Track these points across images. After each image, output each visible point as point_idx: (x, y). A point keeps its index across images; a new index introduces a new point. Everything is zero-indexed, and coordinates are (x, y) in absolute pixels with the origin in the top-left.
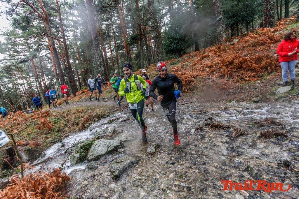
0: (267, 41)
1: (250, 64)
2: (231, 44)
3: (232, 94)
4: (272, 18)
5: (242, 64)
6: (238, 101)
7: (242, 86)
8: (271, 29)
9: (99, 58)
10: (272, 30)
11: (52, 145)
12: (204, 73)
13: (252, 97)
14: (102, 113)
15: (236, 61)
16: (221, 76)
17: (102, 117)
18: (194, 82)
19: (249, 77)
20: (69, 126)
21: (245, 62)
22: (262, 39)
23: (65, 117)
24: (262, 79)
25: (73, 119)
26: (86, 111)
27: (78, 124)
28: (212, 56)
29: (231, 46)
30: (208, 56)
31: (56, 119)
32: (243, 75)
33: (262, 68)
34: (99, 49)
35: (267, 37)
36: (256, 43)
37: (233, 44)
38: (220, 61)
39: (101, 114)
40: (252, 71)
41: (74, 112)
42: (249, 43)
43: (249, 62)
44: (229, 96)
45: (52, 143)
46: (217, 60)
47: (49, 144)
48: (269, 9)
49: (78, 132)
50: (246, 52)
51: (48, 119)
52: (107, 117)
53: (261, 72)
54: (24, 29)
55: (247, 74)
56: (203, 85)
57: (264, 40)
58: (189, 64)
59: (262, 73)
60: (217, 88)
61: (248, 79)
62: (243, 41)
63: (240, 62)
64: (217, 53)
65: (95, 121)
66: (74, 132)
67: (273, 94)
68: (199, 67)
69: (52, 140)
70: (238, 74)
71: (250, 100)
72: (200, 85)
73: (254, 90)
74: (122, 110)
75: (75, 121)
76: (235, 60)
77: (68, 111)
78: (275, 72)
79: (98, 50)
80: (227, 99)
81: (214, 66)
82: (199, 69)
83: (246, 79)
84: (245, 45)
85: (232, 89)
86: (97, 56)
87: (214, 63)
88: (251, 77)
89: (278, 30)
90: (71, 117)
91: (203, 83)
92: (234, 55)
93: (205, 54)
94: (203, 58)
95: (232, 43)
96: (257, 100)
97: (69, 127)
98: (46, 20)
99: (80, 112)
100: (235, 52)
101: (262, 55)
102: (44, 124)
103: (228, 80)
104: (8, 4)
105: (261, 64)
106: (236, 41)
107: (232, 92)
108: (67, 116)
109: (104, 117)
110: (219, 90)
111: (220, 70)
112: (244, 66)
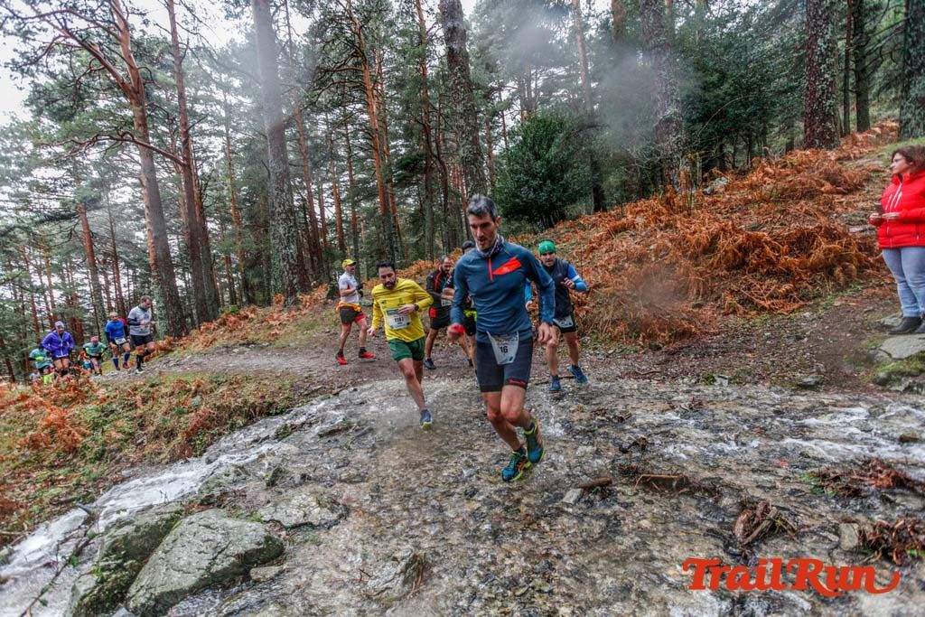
0: (822, 186)
1: (772, 254)
2: (705, 193)
3: (716, 354)
4: (831, 122)
5: (746, 253)
6: (736, 380)
7: (748, 326)
8: (829, 153)
9: (284, 216)
10: (832, 155)
11: (60, 513)
12: (619, 280)
13: (788, 366)
14: (263, 397)
15: (724, 243)
16: (675, 292)
17: (261, 413)
18: (586, 307)
19: (771, 297)
20: (140, 441)
21: (755, 247)
22: (804, 180)
23: (136, 407)
24: (818, 305)
25: (159, 414)
26: (209, 387)
27: (171, 434)
28: (646, 226)
29: (706, 198)
30: (633, 225)
31: (103, 412)
32: (749, 289)
33: (814, 269)
34: (286, 187)
35: (821, 173)
36: (785, 190)
37: (713, 192)
38: (671, 241)
39: (260, 401)
40: (779, 279)
41: (168, 390)
42: (764, 192)
43: (768, 249)
44: (707, 360)
45: (62, 503)
46: (661, 238)
47: (48, 510)
48: (817, 95)
49: (167, 463)
50: (754, 219)
51: (75, 410)
52: (282, 413)
53: (811, 284)
54: (62, 116)
55: (764, 287)
56: (616, 317)
57: (811, 183)
58: (573, 249)
59: (815, 287)
60: (663, 330)
61: (769, 302)
62: (744, 186)
63: (740, 247)
64: (662, 218)
65: (233, 428)
66: (154, 463)
67: (865, 361)
68: (602, 257)
69: (64, 492)
70: (734, 287)
71: (783, 377)
72: (607, 317)
73: (791, 341)
74: (335, 391)
75: (165, 421)
76: (722, 241)
77: (152, 386)
78: (860, 284)
79: (283, 191)
80: (698, 371)
81: (653, 259)
82: (602, 266)
83: (762, 302)
84: (750, 197)
85: (715, 334)
86: (279, 210)
87: (652, 247)
88: (777, 298)
89: (852, 155)
90: (155, 408)
91: (616, 309)
92: (717, 224)
93: (624, 220)
94: (616, 231)
95: (707, 190)
96: (809, 380)
97: (142, 442)
98: (134, 95)
99: (189, 390)
100: (719, 215)
101: (811, 227)
102: (53, 428)
103: (699, 306)
104: (24, 42)
105: (809, 256)
106: (720, 183)
107: (714, 345)
108: (145, 401)
109: (269, 415)
110: (670, 337)
111: (673, 271)
112: (752, 259)
